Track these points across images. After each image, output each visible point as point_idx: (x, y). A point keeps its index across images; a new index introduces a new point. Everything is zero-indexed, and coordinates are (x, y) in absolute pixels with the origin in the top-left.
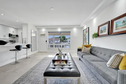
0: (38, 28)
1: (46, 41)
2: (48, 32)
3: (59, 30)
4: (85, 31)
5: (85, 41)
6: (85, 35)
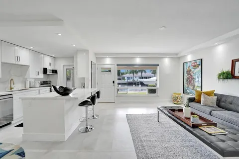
0: (99, 57)
1: (114, 82)
2: (118, 65)
3: (138, 61)
4: (188, 65)
5: (190, 82)
6: (189, 72)
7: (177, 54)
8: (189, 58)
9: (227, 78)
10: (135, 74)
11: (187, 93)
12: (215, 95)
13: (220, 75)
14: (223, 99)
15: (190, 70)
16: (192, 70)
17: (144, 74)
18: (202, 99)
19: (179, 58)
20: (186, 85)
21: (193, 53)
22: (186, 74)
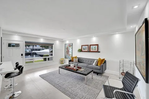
4: (67, 45)
5: (68, 53)
6: (67, 48)
7: (62, 40)
8: (67, 42)
9: (80, 52)
10: (27, 47)
11: (67, 58)
12: (77, 58)
13: (78, 50)
14: (80, 59)
15: (68, 48)
16: (69, 48)
17: (35, 47)
18: (74, 60)
19: (63, 41)
20: (66, 55)
21: (69, 40)
22: (66, 49)
